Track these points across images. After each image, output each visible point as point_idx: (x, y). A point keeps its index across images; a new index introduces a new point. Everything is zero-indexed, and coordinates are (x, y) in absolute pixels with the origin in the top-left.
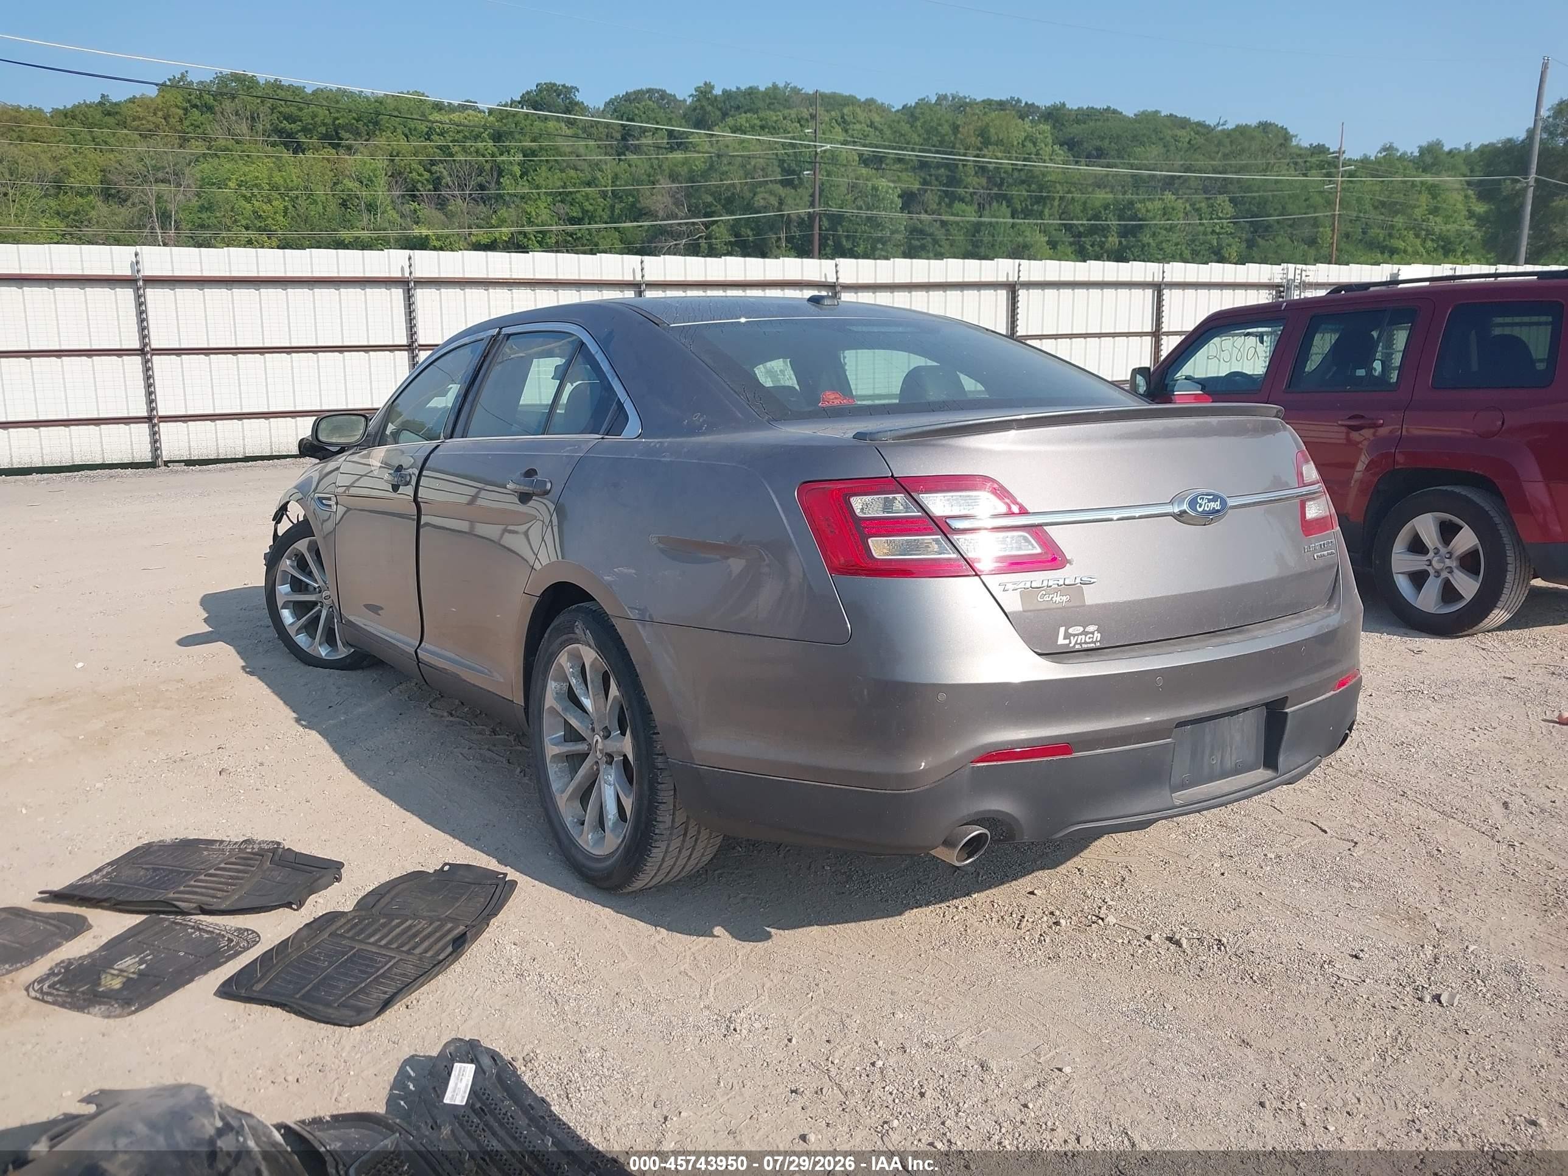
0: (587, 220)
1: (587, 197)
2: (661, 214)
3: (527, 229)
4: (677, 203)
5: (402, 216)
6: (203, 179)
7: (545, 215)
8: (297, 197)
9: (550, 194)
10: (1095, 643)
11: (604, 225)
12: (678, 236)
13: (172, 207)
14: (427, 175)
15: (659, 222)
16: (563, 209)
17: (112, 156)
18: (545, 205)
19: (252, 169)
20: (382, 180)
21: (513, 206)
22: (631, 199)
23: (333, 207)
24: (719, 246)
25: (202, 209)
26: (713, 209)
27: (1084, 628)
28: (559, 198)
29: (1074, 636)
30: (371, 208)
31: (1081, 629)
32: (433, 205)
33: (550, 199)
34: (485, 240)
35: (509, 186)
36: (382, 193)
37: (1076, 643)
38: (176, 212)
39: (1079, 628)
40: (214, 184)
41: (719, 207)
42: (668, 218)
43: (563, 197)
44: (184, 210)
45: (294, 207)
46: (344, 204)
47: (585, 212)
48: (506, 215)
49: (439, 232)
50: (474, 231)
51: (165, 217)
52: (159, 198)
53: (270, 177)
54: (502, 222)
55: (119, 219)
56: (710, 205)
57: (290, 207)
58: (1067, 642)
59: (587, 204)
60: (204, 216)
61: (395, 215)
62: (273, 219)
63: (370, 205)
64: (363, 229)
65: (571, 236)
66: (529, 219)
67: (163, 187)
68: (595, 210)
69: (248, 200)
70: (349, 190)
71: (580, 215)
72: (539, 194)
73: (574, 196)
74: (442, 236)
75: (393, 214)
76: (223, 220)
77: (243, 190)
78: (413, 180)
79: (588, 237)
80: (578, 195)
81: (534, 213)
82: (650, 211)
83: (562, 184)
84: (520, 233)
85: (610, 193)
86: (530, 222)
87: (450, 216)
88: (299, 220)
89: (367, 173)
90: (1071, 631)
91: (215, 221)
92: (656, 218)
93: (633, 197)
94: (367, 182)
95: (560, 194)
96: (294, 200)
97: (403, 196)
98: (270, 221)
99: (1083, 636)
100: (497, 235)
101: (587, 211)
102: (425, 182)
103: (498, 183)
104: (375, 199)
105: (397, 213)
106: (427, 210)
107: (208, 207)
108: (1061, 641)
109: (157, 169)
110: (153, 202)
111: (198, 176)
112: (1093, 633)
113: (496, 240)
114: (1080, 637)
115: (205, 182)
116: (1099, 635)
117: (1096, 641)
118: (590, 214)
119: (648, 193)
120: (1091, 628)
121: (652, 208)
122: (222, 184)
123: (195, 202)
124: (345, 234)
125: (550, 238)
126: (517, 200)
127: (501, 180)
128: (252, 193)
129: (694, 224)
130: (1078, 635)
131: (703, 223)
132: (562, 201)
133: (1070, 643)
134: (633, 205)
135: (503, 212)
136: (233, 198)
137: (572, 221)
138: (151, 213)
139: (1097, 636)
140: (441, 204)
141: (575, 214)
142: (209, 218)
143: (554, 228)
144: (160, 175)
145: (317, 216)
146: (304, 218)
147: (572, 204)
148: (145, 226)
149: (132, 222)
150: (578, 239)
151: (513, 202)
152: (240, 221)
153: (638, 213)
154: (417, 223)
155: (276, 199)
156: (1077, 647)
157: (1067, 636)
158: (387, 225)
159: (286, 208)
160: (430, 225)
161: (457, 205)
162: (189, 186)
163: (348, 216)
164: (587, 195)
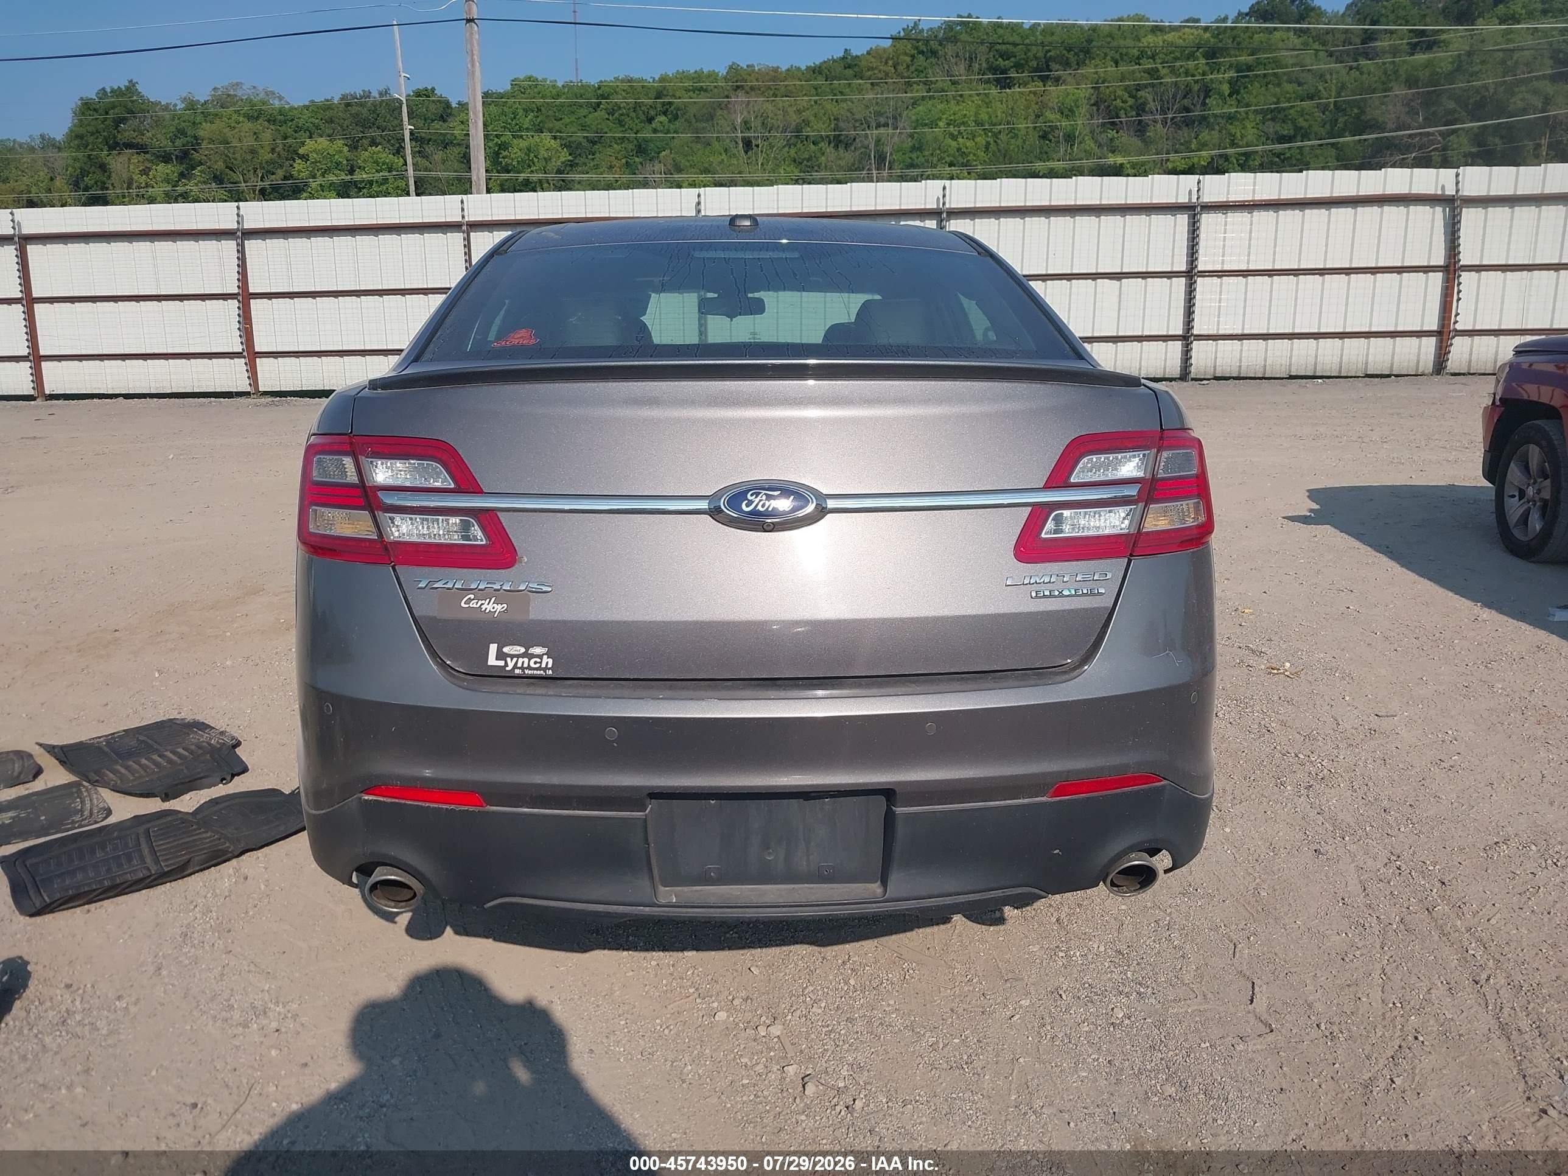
0: (1299, 138)
1: (1302, 113)
2: (1390, 125)
3: (1230, 151)
4: (1412, 112)
5: (1100, 146)
6: (917, 120)
7: (1251, 133)
8: (1000, 132)
9: (1261, 112)
10: (545, 669)
11: (1319, 142)
12: (1408, 148)
13: (888, 150)
14: (1131, 101)
15: (1386, 134)
16: (1271, 128)
17: (845, 105)
18: (1253, 124)
19: (961, 107)
20: (1084, 110)
21: (1217, 127)
22: (1356, 111)
23: (1034, 139)
24: (1455, 159)
25: (914, 149)
26: (1456, 116)
27: (527, 650)
28: (1269, 116)
29: (512, 657)
30: (1070, 138)
31: (523, 650)
32: (1132, 133)
33: (1259, 117)
34: (1182, 165)
35: (1216, 107)
36: (1081, 123)
37: (515, 667)
38: (891, 154)
39: (518, 648)
40: (926, 125)
41: (1464, 113)
42: (1398, 129)
43: (1275, 114)
44: (898, 151)
45: (995, 142)
46: (1044, 137)
47: (1297, 128)
48: (1207, 138)
49: (1134, 159)
50: (1172, 156)
51: (881, 159)
52: (878, 141)
53: (977, 114)
54: (1203, 146)
55: (842, 163)
56: (1454, 111)
57: (992, 142)
58: (501, 663)
59: (1301, 120)
60: (914, 156)
61: (1093, 145)
62: (974, 155)
63: (1069, 136)
64: (1059, 161)
65: (1278, 157)
66: (1233, 140)
67: (882, 130)
68: (1310, 126)
69: (954, 137)
70: (1050, 121)
71: (1292, 133)
72: (1247, 113)
73: (1286, 113)
74: (1137, 164)
75: (1090, 144)
76: (930, 159)
77: (951, 129)
78: (1116, 107)
79: (1299, 157)
80: (1292, 111)
81: (1238, 135)
82: (1377, 122)
83: (1275, 100)
84: (1221, 156)
85: (1332, 106)
86: (1233, 144)
87: (1147, 142)
88: (998, 154)
89: (1069, 102)
90: (506, 650)
91: (923, 160)
92: (1384, 130)
93: (1359, 108)
94: (1068, 112)
95: (1272, 111)
96: (996, 135)
97: (1103, 124)
98: (971, 157)
99: (526, 660)
100: (1196, 160)
101: (1301, 128)
102: (1129, 109)
103: (1204, 104)
104: (1074, 129)
105: (1096, 142)
106: (1125, 138)
107: (918, 148)
108: (492, 661)
109: (878, 114)
110: (872, 146)
111: (914, 118)
112: (540, 657)
113: (1194, 164)
114: (521, 660)
115: (918, 124)
116: (550, 661)
117: (546, 668)
118: (1303, 131)
119: (1377, 103)
120: (538, 650)
121: (1380, 120)
122: (933, 124)
123: (909, 143)
124: (1039, 165)
125: (1255, 160)
126: (1223, 122)
127: (1207, 101)
128: (959, 131)
129: (1429, 134)
130: (518, 656)
131: (1441, 133)
132: (1273, 119)
133: (506, 665)
134: (1358, 117)
135: (1205, 135)
136: (941, 138)
137: (1282, 139)
138: (870, 156)
139: (547, 661)
140: (1140, 129)
141: (1285, 132)
142: (918, 158)
143: (1260, 148)
144: (882, 120)
145: (1016, 150)
146: (1003, 152)
147: (1284, 122)
148: (863, 169)
149: (853, 164)
150: (1285, 159)
151: (1218, 124)
152: (944, 158)
153: (1361, 126)
154: (1113, 152)
155: (980, 135)
156: (517, 671)
157: (500, 656)
158: (1083, 155)
159: (988, 143)
160: (1126, 153)
161: (1157, 130)
162: (904, 128)
163: (1045, 148)
164: (1303, 110)
